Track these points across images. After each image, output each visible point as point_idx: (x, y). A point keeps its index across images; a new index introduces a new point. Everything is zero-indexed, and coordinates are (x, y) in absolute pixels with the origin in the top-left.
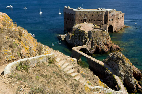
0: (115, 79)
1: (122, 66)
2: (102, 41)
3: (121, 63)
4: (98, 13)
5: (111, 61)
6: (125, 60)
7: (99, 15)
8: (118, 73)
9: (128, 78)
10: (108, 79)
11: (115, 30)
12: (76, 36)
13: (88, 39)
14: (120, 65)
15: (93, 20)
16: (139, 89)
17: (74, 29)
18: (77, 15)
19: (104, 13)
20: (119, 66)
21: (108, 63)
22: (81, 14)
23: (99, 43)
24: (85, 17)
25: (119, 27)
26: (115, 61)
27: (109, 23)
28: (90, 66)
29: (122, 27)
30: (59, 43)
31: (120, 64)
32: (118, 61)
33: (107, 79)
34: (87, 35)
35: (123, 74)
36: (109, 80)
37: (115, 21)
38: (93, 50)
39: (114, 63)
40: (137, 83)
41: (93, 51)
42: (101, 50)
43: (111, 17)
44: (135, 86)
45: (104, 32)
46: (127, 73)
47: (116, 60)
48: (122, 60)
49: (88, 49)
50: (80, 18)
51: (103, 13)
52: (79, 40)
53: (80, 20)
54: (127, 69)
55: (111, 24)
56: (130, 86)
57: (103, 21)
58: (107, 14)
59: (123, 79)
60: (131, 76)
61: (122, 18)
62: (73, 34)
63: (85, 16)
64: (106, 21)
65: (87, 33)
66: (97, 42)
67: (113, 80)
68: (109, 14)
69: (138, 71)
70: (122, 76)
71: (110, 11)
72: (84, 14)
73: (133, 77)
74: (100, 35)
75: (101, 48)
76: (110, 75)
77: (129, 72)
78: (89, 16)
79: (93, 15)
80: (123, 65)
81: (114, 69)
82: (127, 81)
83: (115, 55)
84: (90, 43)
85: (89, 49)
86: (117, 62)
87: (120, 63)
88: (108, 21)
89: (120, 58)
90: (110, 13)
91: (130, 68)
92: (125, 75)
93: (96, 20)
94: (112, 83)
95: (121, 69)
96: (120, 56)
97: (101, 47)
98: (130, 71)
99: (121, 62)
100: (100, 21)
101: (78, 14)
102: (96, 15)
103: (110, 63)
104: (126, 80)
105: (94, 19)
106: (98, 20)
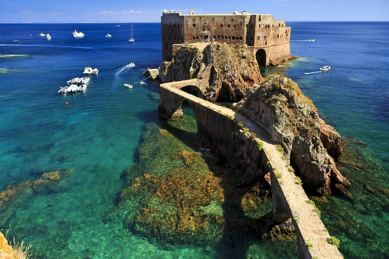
0: (262, 153)
1: (286, 110)
2: (237, 69)
3: (282, 101)
4: (233, 20)
5: (254, 104)
6: (294, 93)
7: (235, 26)
8: (274, 133)
9: (306, 150)
10: (242, 155)
11: (270, 61)
12: (179, 64)
13: (203, 65)
14: (280, 109)
15: (223, 38)
16: (337, 185)
17: (174, 50)
18: (187, 25)
19: (247, 21)
20: (278, 111)
21: (246, 111)
22: (197, 22)
23: (228, 74)
24: (204, 30)
25: (279, 56)
26: (263, 101)
27: (259, 44)
28: (198, 122)
29: (287, 57)
30: (141, 83)
31: (281, 106)
32: (274, 97)
33: (239, 153)
34: (200, 57)
35: (290, 135)
36: (245, 156)
37: (271, 42)
38: (214, 91)
39: (262, 106)
40: (333, 166)
41: (215, 95)
42: (235, 91)
43: (262, 30)
44: (327, 176)
45: (242, 47)
46: (303, 132)
47: (268, 97)
48: (287, 95)
49: (203, 89)
50: (194, 33)
51: (244, 22)
52: (184, 72)
53: (194, 38)
54: (301, 120)
55: (261, 47)
56: (310, 177)
57: (245, 39)
58: (252, 23)
59: (289, 152)
60: (314, 141)
61: (286, 38)
62: (173, 61)
63: (204, 27)
64: (250, 41)
65: (203, 51)
66: (224, 72)
67: (257, 154)
68: (258, 23)
69: (333, 132)
70: (287, 141)
71: (260, 16)
72: (202, 23)
73: (321, 144)
74: (232, 55)
75: (235, 86)
76: (247, 144)
77: (307, 131)
78: (214, 28)
79: (222, 26)
80: (289, 107)
81: (262, 125)
82: (303, 159)
83: (267, 84)
84: (208, 73)
85: (205, 90)
86: (269, 102)
87: (279, 103)
88: (256, 38)
89: (280, 88)
90: (260, 20)
91: (310, 119)
92: (296, 139)
93: (229, 38)
94: (253, 164)
95: (284, 120)
96: (281, 82)
97: (233, 85)
98: (312, 125)
99: (284, 99)
100: (237, 38)
101: (190, 24)
102: (229, 26)
103: (251, 109)
104: (299, 156)
105: (225, 34)
106: (233, 38)
